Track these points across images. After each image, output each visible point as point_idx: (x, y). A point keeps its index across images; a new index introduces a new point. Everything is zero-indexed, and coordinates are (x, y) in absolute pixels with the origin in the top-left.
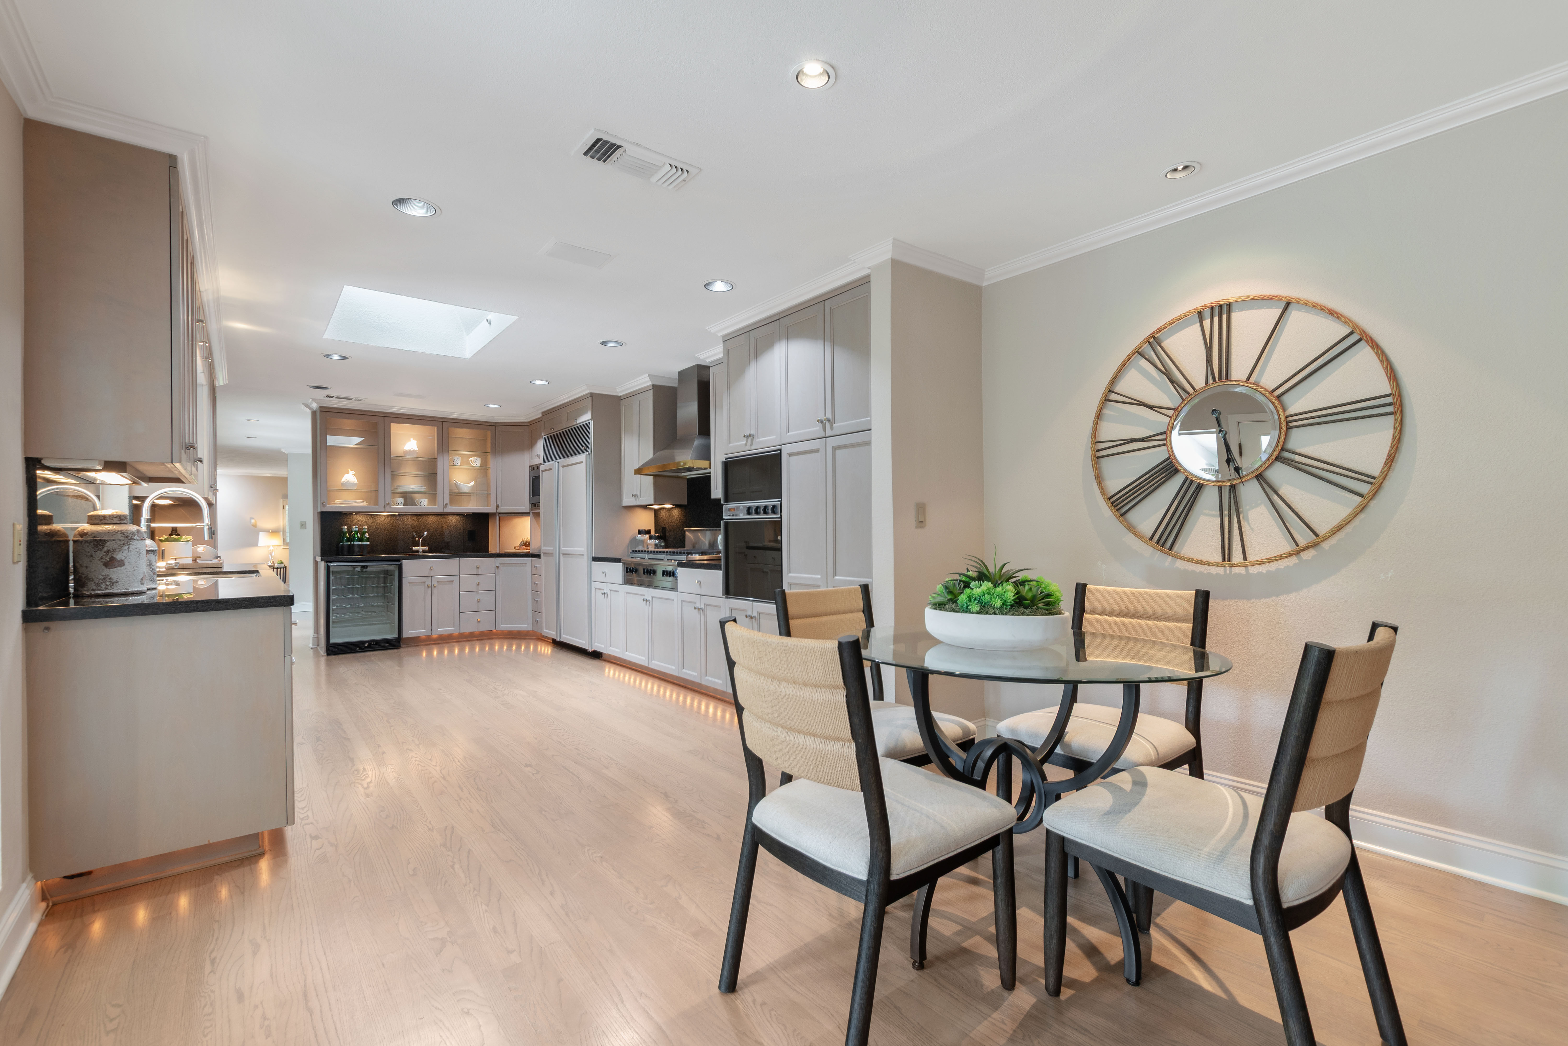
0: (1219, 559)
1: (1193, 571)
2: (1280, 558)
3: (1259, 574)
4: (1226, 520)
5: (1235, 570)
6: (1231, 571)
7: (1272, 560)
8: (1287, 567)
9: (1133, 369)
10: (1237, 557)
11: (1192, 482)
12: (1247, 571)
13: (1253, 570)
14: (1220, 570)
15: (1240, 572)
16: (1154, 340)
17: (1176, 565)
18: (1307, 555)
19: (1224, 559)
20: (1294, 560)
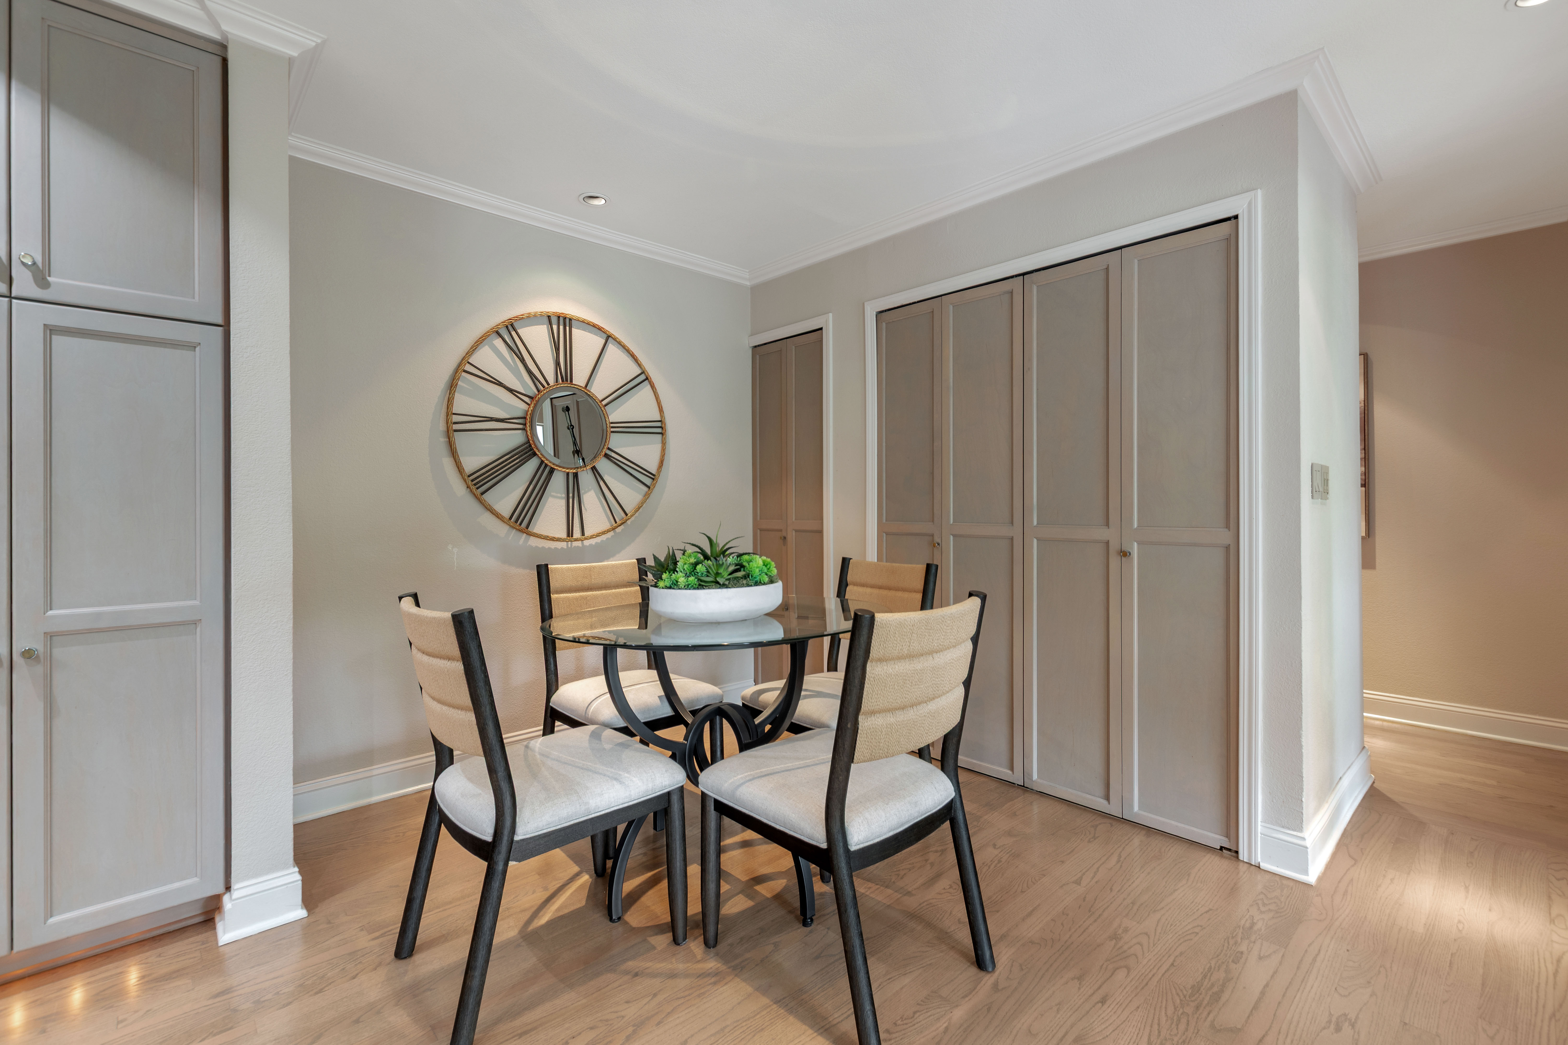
0: (563, 535)
1: (543, 548)
2: (604, 533)
3: (590, 545)
4: (571, 501)
5: (576, 544)
6: (571, 545)
7: (598, 535)
8: (607, 539)
9: (487, 346)
10: (577, 533)
11: (546, 465)
12: (583, 544)
13: (587, 543)
14: (563, 545)
15: (578, 545)
16: (511, 326)
17: (529, 543)
18: (619, 530)
19: (568, 536)
20: (612, 533)
